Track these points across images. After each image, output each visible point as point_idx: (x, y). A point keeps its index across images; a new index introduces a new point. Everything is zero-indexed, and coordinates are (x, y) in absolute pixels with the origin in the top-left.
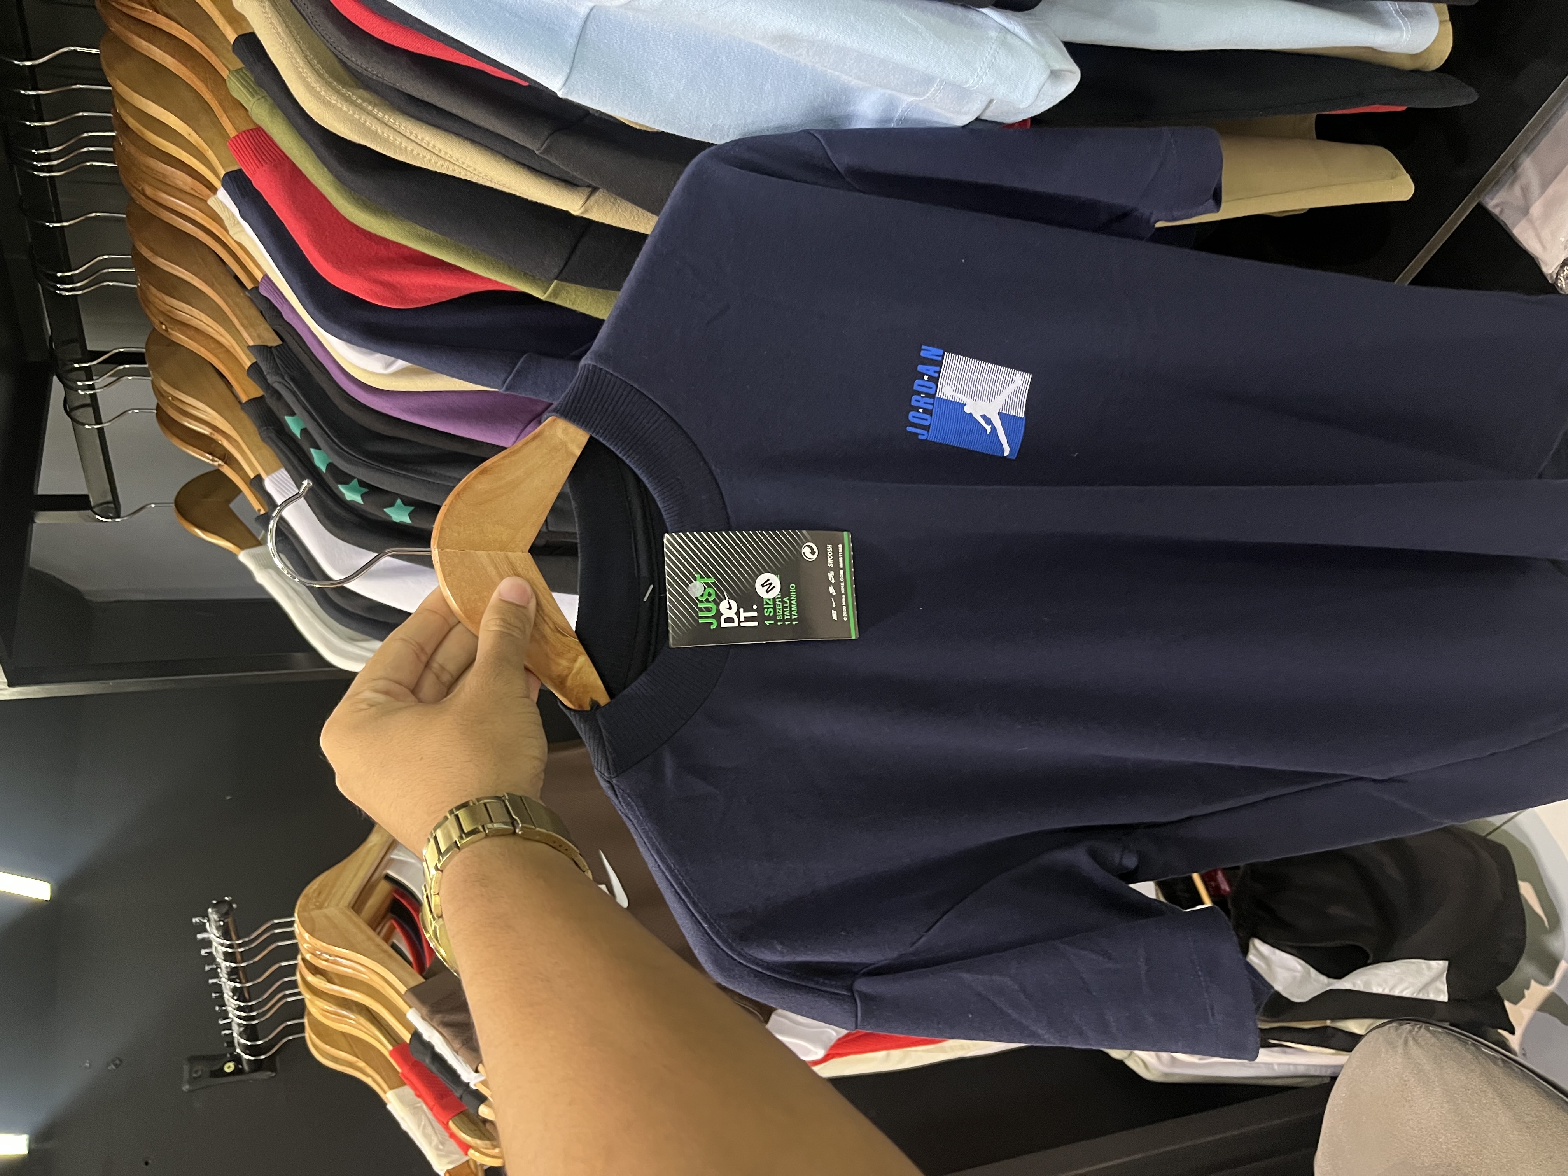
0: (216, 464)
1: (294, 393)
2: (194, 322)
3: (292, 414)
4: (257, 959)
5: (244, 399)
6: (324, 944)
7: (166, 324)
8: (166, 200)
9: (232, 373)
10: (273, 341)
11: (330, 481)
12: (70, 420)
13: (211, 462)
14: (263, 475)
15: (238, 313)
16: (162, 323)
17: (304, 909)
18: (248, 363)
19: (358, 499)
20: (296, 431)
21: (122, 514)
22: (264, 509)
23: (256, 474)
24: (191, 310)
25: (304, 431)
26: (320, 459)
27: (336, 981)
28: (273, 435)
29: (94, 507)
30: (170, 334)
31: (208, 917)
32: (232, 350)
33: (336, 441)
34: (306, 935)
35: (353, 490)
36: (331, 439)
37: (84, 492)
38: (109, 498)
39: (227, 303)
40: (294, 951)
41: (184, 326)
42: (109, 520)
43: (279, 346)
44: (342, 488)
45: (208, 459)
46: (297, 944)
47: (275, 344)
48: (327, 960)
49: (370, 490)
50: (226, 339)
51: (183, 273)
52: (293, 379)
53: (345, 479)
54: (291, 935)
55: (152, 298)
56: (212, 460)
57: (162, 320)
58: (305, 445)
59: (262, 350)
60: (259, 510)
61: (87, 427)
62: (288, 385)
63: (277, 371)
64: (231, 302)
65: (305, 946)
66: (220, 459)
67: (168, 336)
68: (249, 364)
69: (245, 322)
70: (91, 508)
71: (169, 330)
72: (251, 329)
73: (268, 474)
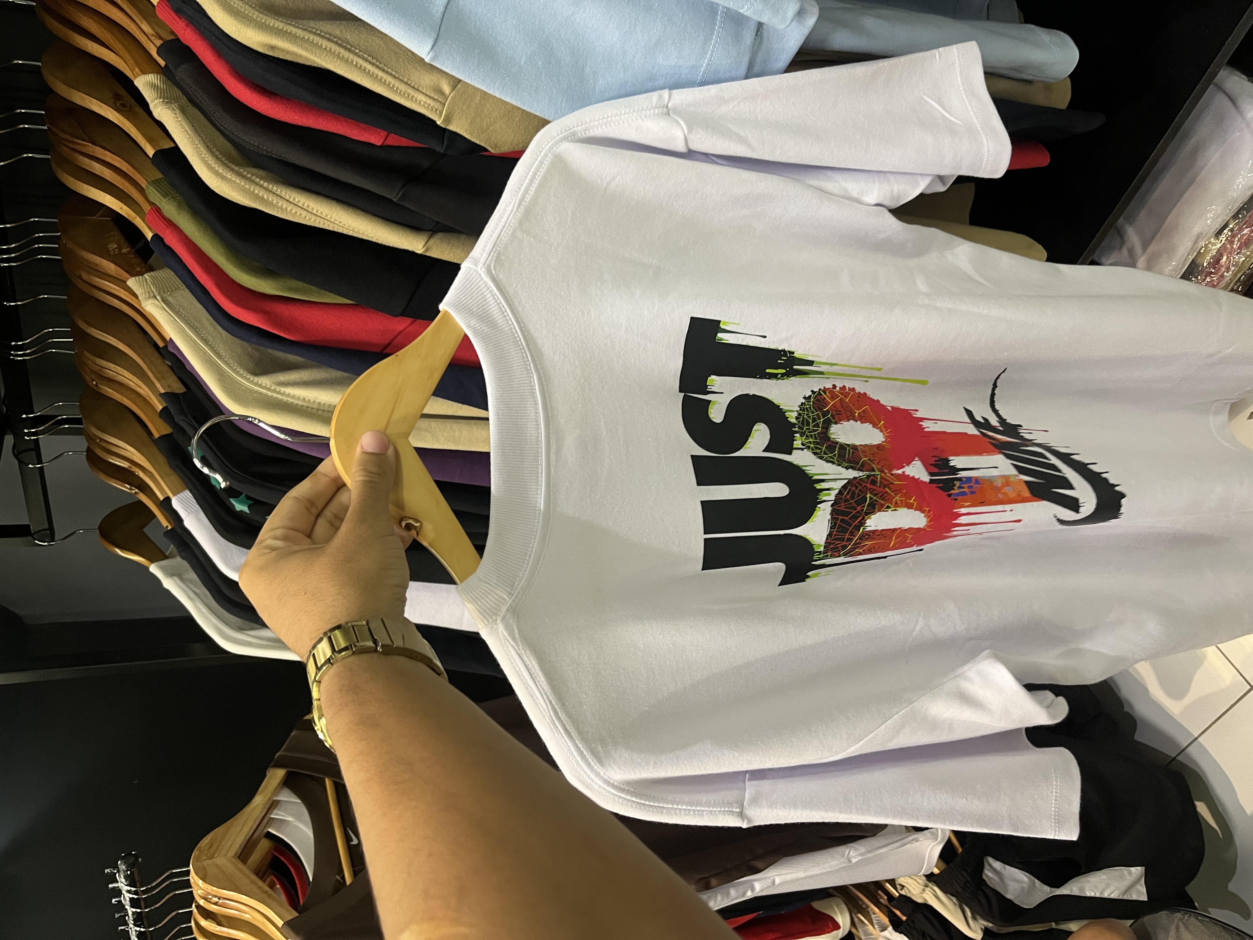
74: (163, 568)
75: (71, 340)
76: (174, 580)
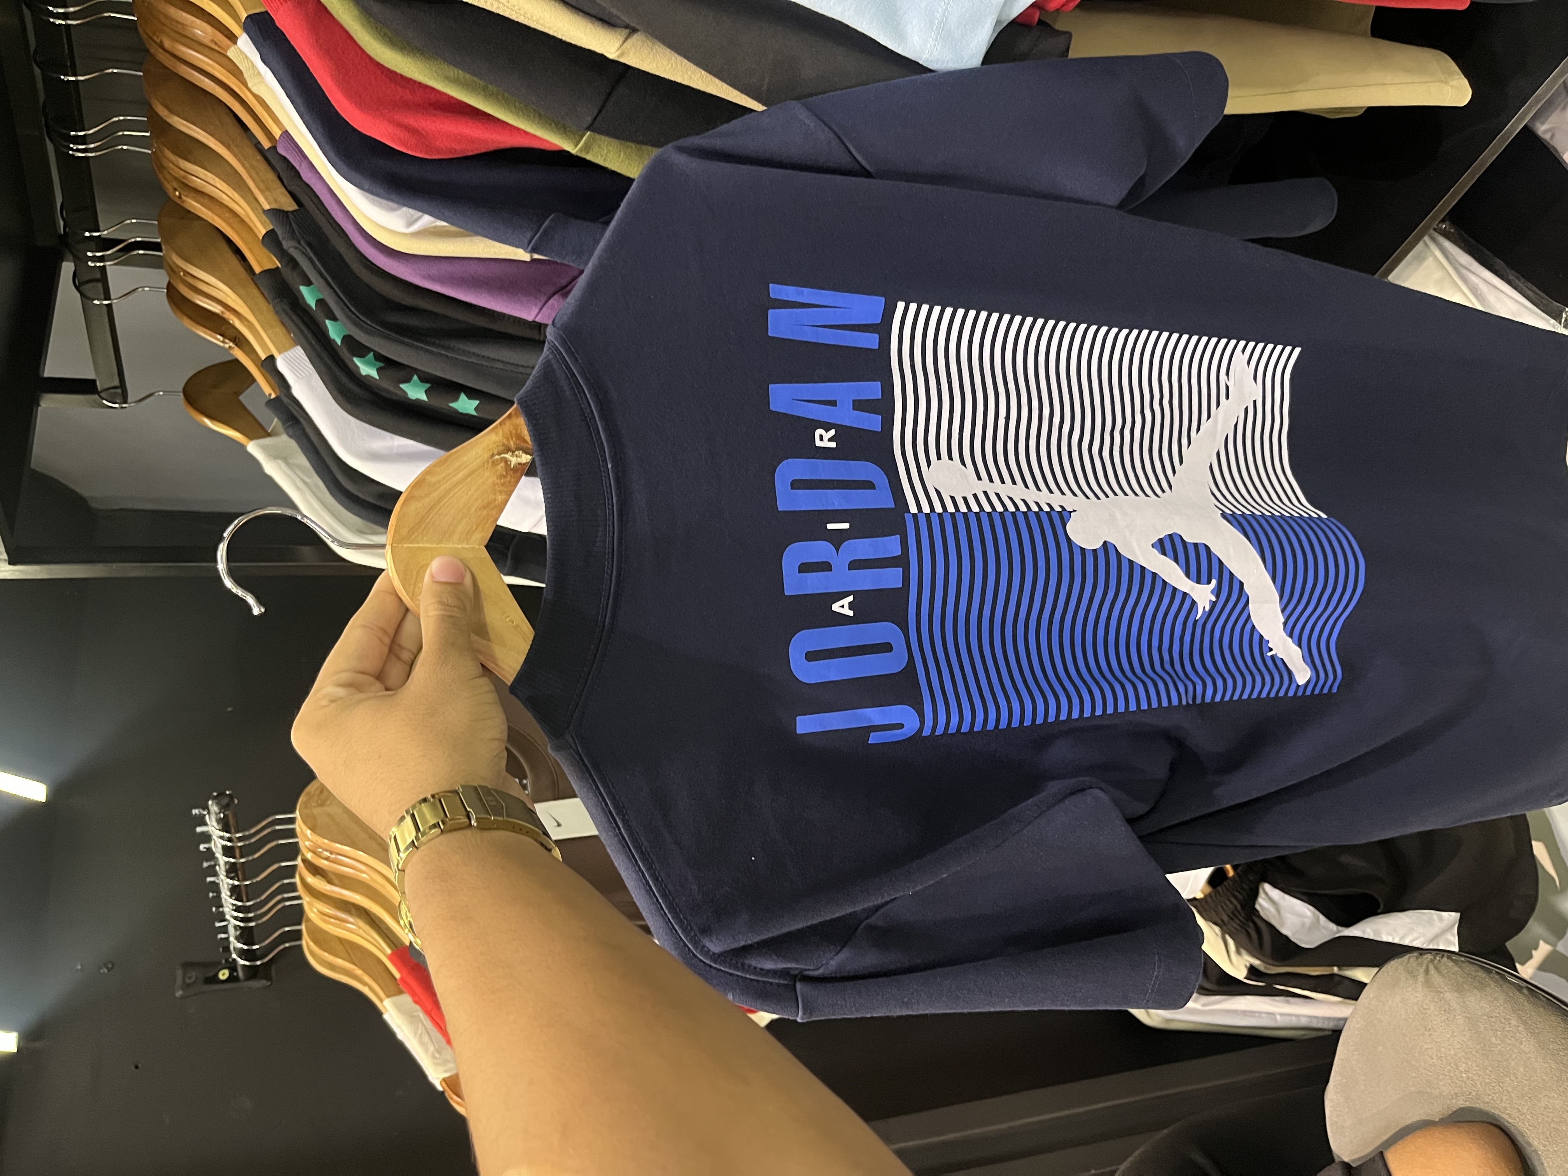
0: (227, 346)
1: (310, 260)
2: (209, 189)
3: (308, 283)
4: (256, 856)
5: (258, 270)
6: (326, 841)
7: (179, 190)
8: (184, 53)
9: (246, 244)
10: (289, 205)
11: (345, 354)
12: (78, 295)
13: (222, 344)
14: (276, 354)
15: (255, 175)
16: (175, 190)
17: (306, 805)
18: (262, 231)
19: (374, 373)
20: (311, 301)
21: (130, 399)
22: (275, 393)
23: (268, 355)
24: (206, 175)
25: (320, 302)
26: (335, 332)
27: (336, 882)
28: (287, 308)
29: (101, 392)
30: (184, 201)
31: (208, 810)
32: (246, 219)
33: (353, 309)
34: (309, 832)
35: (368, 364)
36: (348, 307)
37: (91, 376)
38: (116, 382)
39: (243, 165)
40: (293, 851)
41: (199, 193)
42: (117, 406)
43: (296, 211)
44: (356, 360)
45: (219, 340)
46: (296, 844)
47: (291, 209)
48: (327, 859)
49: (387, 364)
50: (242, 207)
51: (199, 133)
52: (310, 245)
53: (361, 350)
54: (292, 833)
55: (166, 163)
56: (223, 342)
57: (176, 186)
58: (319, 316)
59: (276, 214)
60: (270, 395)
61: (96, 302)
62: (304, 251)
63: (292, 235)
64: (247, 165)
65: (307, 843)
66: (230, 340)
67: (182, 204)
68: (264, 232)
69: (262, 186)
70: (98, 393)
71: (183, 197)
72: (268, 193)
73: (280, 352)
74: (264, 449)
75: (148, 134)
76: (279, 465)
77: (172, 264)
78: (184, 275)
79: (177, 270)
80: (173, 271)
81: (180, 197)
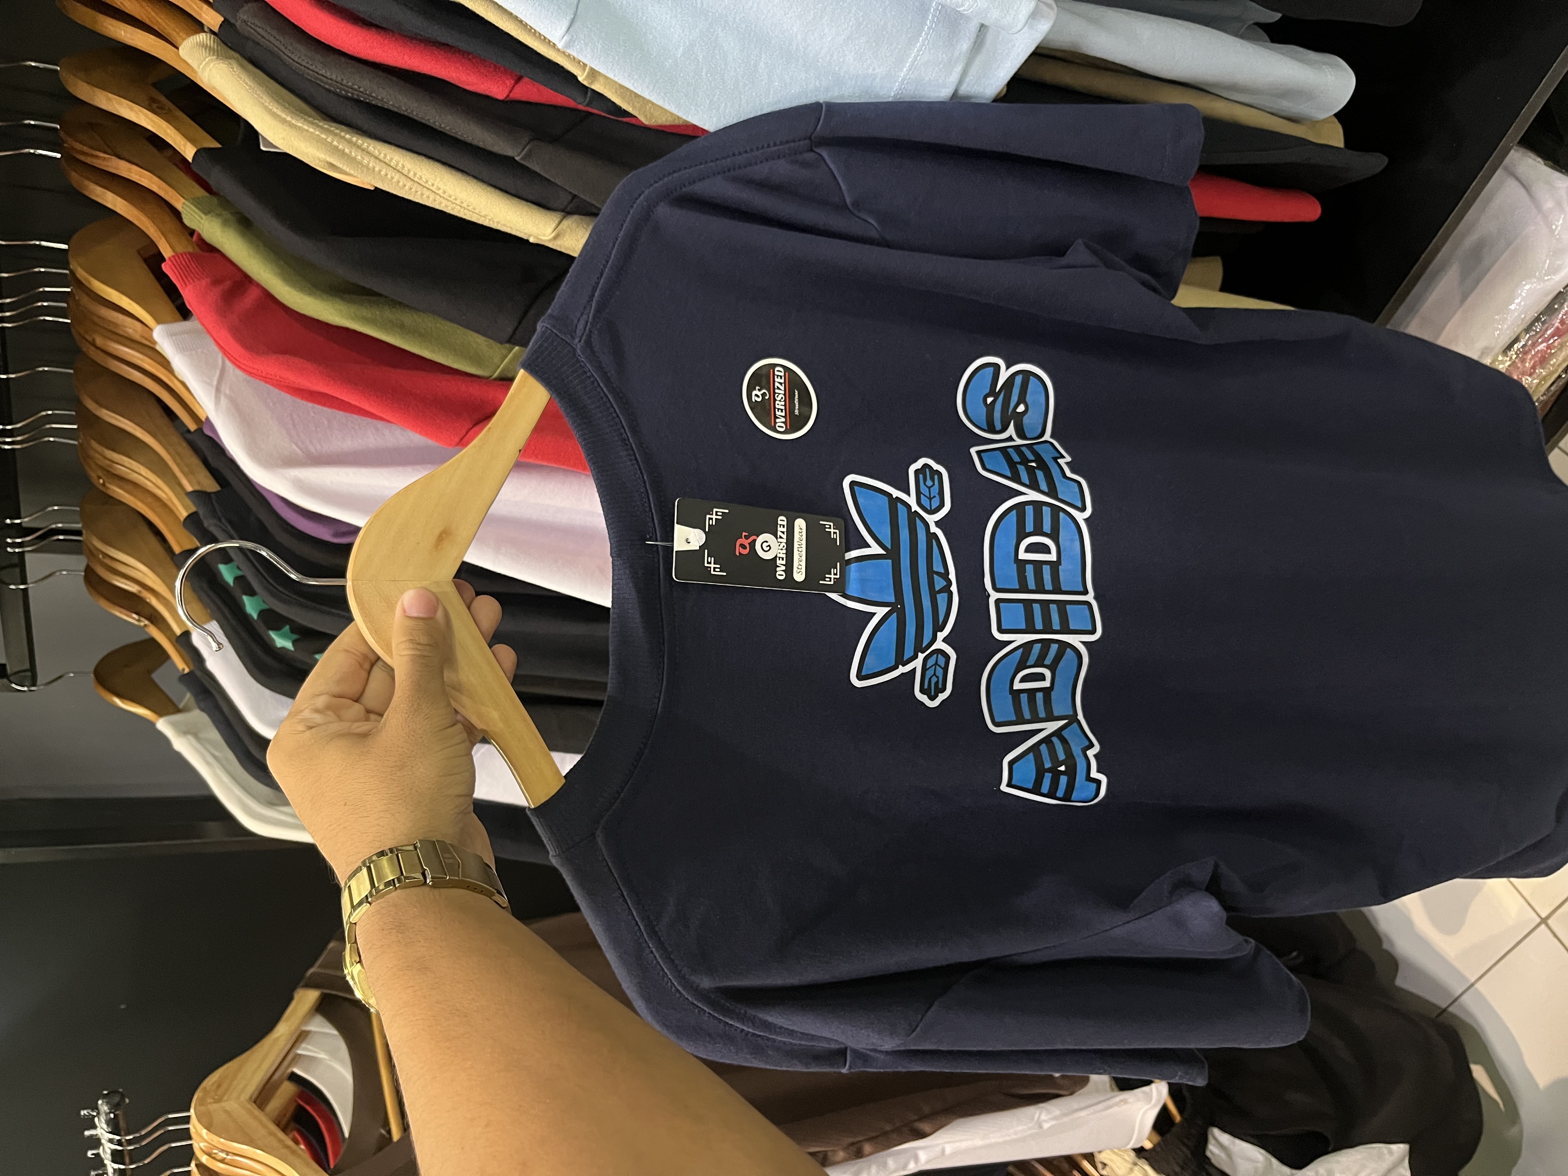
0: (142, 624)
1: (231, 536)
2: (134, 477)
3: (228, 560)
4: (146, 1162)
5: (176, 549)
6: (222, 1140)
7: (104, 478)
8: (117, 350)
9: (167, 526)
10: (212, 487)
11: (261, 628)
13: (137, 623)
14: (191, 629)
15: (179, 461)
16: (100, 478)
17: (202, 1102)
18: (184, 514)
19: (289, 645)
20: (230, 579)
21: (39, 682)
22: (188, 667)
23: (183, 631)
24: (130, 463)
25: (239, 577)
26: (251, 607)
28: (205, 586)
29: (10, 675)
30: (108, 488)
31: (97, 1109)
32: (168, 503)
35: (284, 636)
36: (266, 580)
37: (3, 660)
38: (27, 666)
39: (168, 452)
41: (122, 480)
42: (25, 689)
43: (218, 492)
44: (273, 634)
45: (134, 618)
46: (192, 1145)
47: (214, 490)
49: (302, 635)
51: (128, 425)
52: (230, 522)
53: (277, 624)
55: (92, 453)
56: (139, 620)
57: (100, 474)
58: (237, 592)
59: (199, 496)
60: (183, 670)
61: (12, 587)
62: (225, 528)
63: (214, 514)
64: (172, 451)
66: (147, 619)
67: (105, 491)
69: (187, 471)
70: (7, 677)
71: (108, 485)
72: (191, 477)
73: (196, 628)
74: (175, 725)
75: (75, 427)
76: (188, 739)
77: (91, 547)
78: (104, 557)
79: (95, 552)
80: (92, 554)
81: (104, 485)
